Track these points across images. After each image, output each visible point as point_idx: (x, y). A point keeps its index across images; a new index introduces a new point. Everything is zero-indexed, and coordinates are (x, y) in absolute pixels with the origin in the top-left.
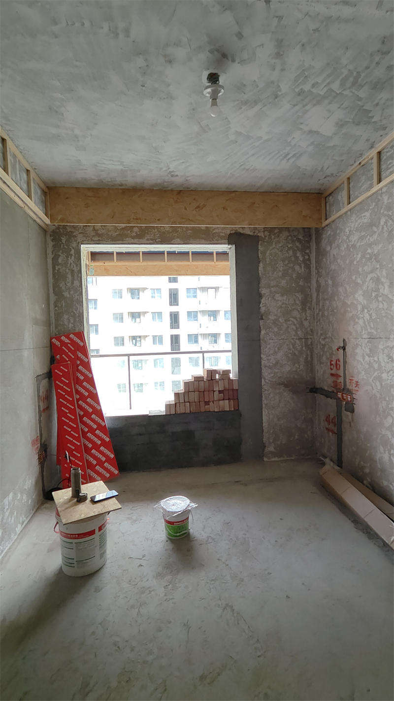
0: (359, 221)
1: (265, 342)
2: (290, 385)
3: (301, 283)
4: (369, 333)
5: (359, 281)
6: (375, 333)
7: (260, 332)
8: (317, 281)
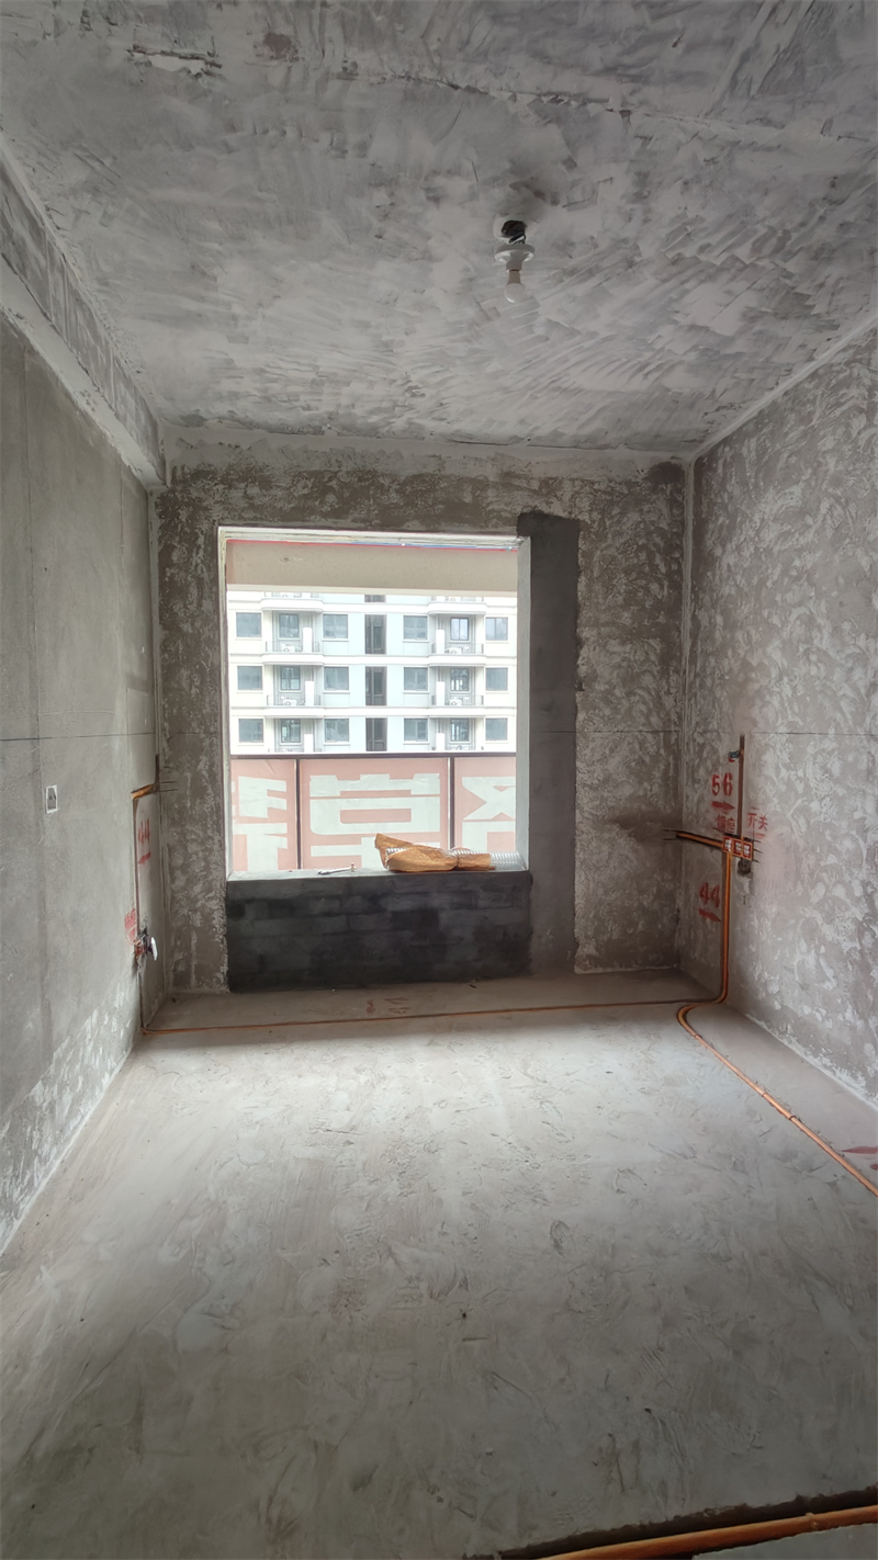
0: (780, 503)
1: (585, 737)
2: (631, 823)
3: (662, 619)
4: (791, 724)
5: (775, 620)
6: (801, 723)
7: (576, 715)
8: (694, 618)
